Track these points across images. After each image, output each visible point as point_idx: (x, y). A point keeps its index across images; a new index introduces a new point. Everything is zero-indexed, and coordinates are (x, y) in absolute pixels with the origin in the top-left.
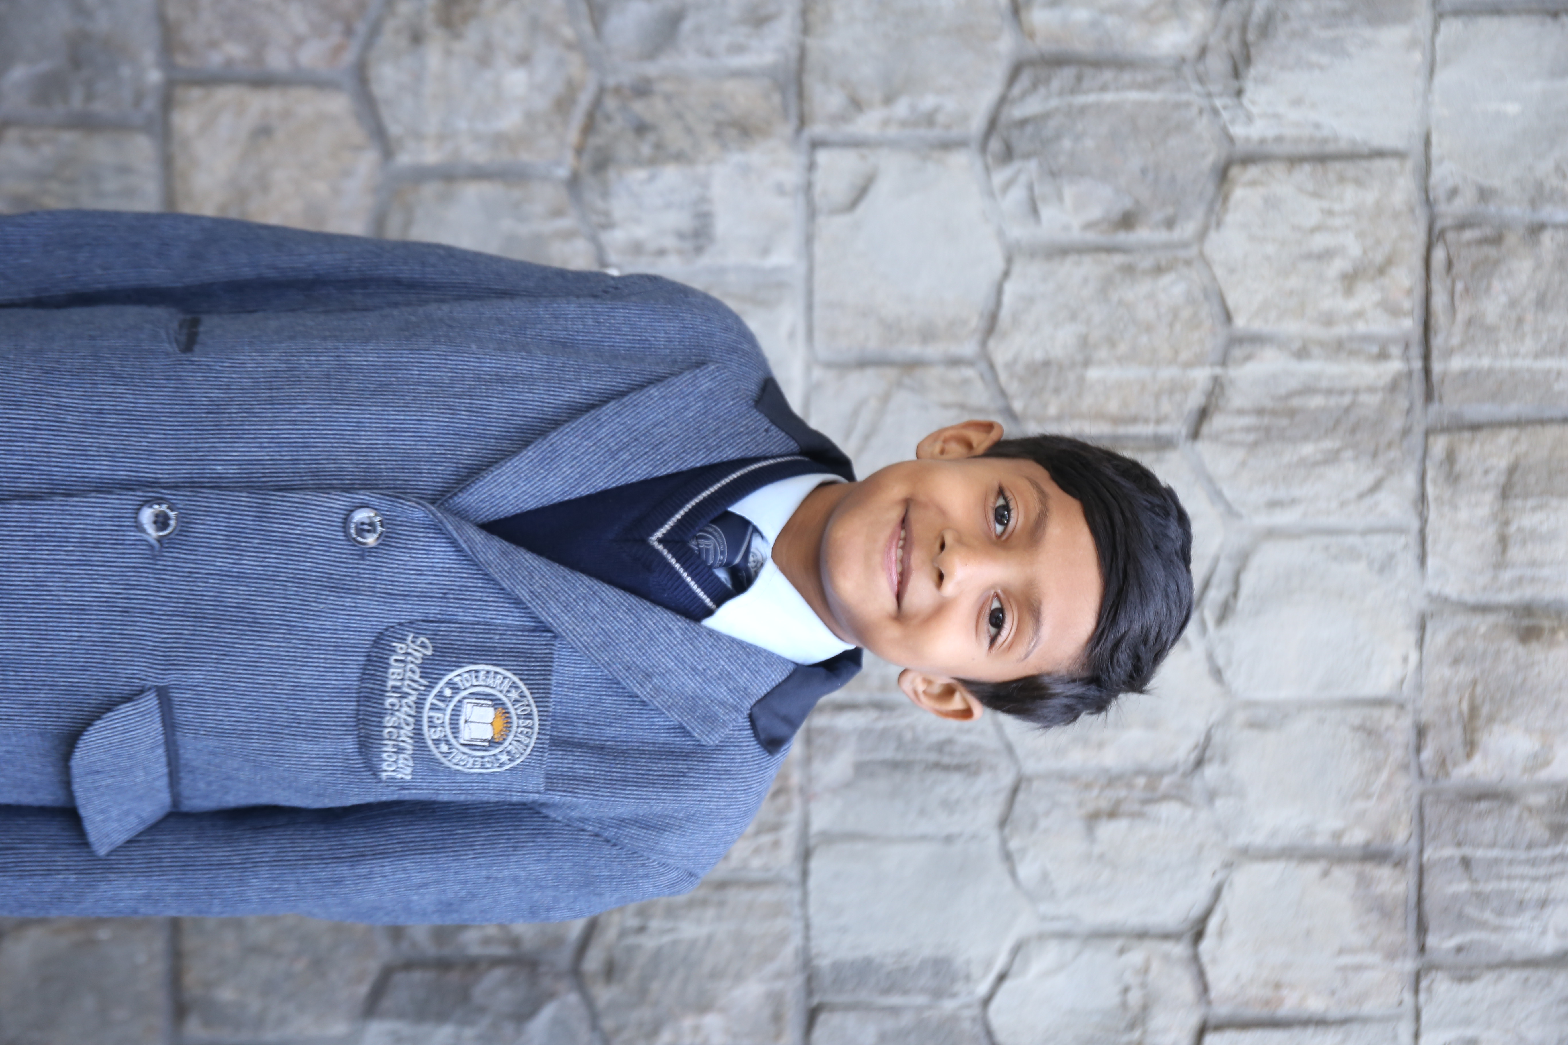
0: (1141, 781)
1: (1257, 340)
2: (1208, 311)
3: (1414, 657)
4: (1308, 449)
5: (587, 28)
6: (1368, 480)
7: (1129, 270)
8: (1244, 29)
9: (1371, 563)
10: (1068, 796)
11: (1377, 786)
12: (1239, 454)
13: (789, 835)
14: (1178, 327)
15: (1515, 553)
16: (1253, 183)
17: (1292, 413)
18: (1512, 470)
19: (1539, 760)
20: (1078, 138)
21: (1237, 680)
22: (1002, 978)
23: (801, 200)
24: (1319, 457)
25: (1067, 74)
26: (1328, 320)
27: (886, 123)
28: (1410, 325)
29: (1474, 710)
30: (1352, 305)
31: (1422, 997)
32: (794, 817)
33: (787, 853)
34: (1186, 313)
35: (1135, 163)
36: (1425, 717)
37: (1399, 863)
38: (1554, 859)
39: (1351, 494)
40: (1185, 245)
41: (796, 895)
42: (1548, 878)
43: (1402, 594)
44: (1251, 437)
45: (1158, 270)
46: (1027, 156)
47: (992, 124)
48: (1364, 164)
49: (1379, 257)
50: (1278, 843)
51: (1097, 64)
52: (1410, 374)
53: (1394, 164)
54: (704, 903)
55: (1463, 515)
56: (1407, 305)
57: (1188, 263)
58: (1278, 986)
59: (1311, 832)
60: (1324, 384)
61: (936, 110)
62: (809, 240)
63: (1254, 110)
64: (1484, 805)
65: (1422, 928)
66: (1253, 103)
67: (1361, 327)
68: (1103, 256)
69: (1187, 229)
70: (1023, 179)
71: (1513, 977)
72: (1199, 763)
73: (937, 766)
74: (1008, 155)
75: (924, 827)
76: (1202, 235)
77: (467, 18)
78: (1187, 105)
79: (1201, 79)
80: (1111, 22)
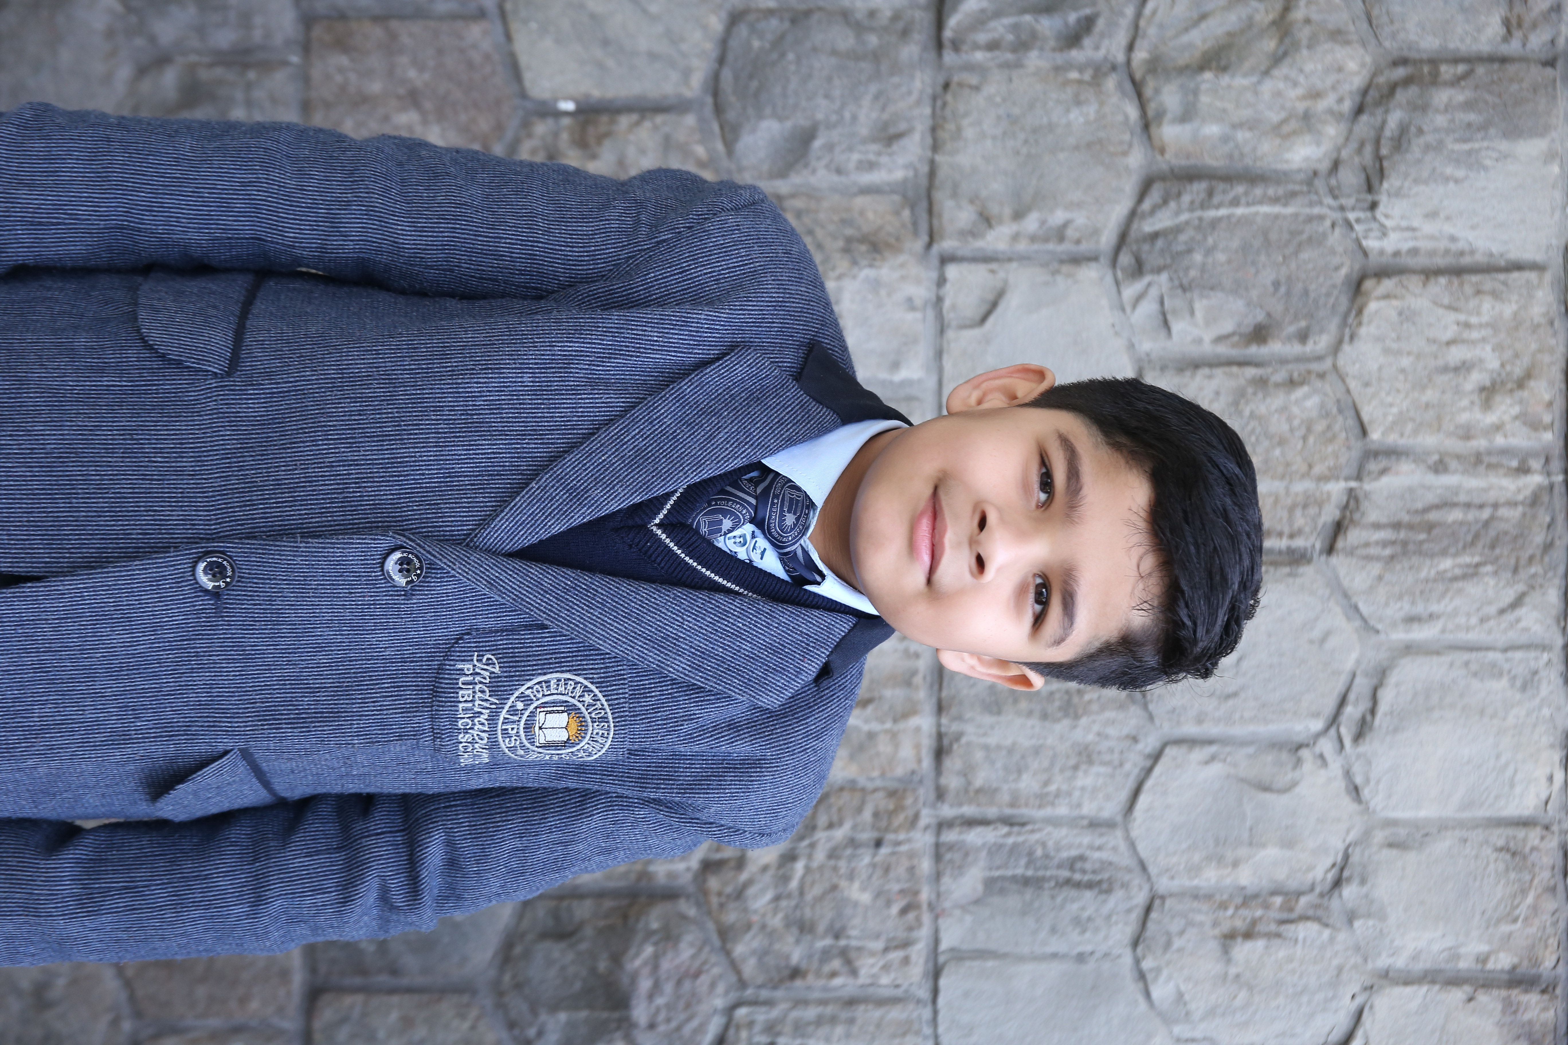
0: (1278, 900)
1: (1394, 453)
2: (1343, 424)
3: (1559, 776)
4: (1446, 564)
5: (720, 147)
6: (1509, 595)
7: (1261, 383)
8: (1377, 142)
9: (1513, 679)
10: (1203, 915)
11: (1523, 910)
12: (1376, 569)
13: (919, 952)
14: (1311, 440)
16: (1387, 297)
17: (1430, 527)
20: (1209, 252)
21: (1376, 799)
23: (930, 314)
24: (1458, 572)
25: (1199, 188)
26: (1467, 434)
27: (1016, 237)
28: (1550, 439)
30: (1491, 418)
32: (924, 933)
33: (917, 970)
34: (1320, 427)
35: (1267, 276)
37: (1548, 990)
39: (1492, 610)
40: (1319, 358)
41: (927, 1013)
43: (1546, 712)
44: (1388, 552)
45: (1292, 383)
46: (1159, 270)
47: (1123, 238)
48: (1502, 276)
49: (1518, 371)
50: (1420, 966)
51: (1229, 178)
52: (1551, 487)
53: (1532, 276)
54: (833, 1020)
56: (1547, 418)
57: (1322, 376)
59: (1456, 957)
60: (1462, 498)
61: (1066, 225)
62: (939, 354)
63: (1388, 223)
66: (1387, 216)
67: (1500, 441)
68: (1235, 369)
69: (1321, 342)
70: (1154, 292)
72: (1337, 883)
73: (1068, 882)
74: (1139, 269)
75: (1056, 945)
76: (1336, 348)
77: (601, 138)
78: (1321, 218)
79: (1333, 193)
80: (1241, 136)
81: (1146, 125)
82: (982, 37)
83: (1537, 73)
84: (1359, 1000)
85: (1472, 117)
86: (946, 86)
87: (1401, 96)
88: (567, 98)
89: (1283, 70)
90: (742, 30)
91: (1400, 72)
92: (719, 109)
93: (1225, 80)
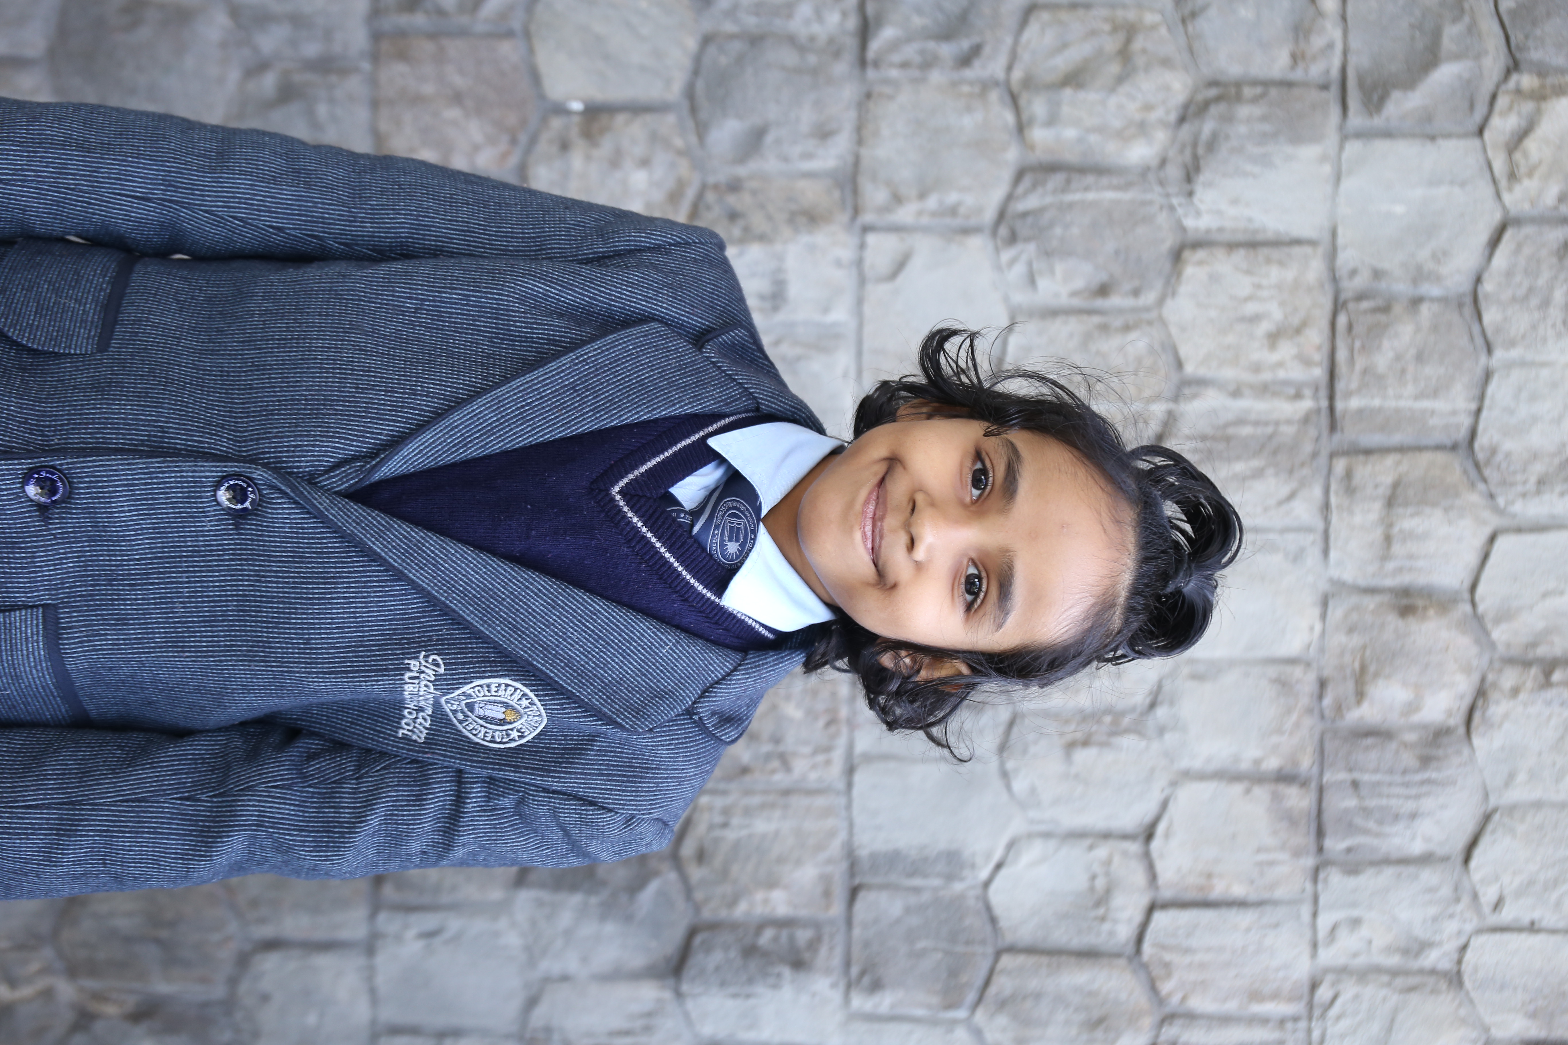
0: (1108, 719)
1: (1201, 383)
2: (1164, 361)
3: (1318, 627)
5: (693, 139)
6: (1285, 491)
7: (1104, 328)
8: (1195, 145)
9: (1286, 555)
10: (1052, 729)
11: (1288, 725)
13: (838, 756)
14: (1142, 373)
15: (1397, 549)
16: (1200, 263)
17: (1228, 439)
18: (1396, 485)
19: (1412, 707)
20: (1067, 227)
22: (999, 866)
23: (854, 271)
25: (1058, 179)
26: (1257, 368)
27: (920, 213)
28: (1319, 373)
29: (1363, 668)
30: (1274, 357)
31: (1320, 886)
32: (842, 742)
33: (836, 769)
34: (1147, 362)
35: (1110, 246)
36: (1326, 673)
37: (1304, 784)
38: (1423, 782)
40: (1147, 309)
41: (843, 801)
42: (1417, 797)
43: (1310, 579)
45: (1127, 328)
46: (1027, 240)
47: (1001, 215)
48: (1286, 250)
49: (1296, 321)
50: (1212, 767)
51: (1082, 170)
52: (1318, 411)
53: (1308, 250)
54: (772, 806)
55: (1358, 519)
56: (1316, 357)
57: (1150, 323)
58: (1209, 876)
60: (1253, 417)
61: (959, 204)
62: (860, 301)
63: (1202, 207)
64: (1370, 741)
65: (1320, 833)
66: (1201, 202)
67: (1281, 374)
68: (1085, 318)
69: (1149, 297)
70: (1024, 257)
71: (1389, 872)
72: (1153, 705)
74: (1013, 239)
76: (1161, 302)
77: (603, 131)
78: (1150, 203)
79: (1161, 183)
80: (1093, 138)
81: (1021, 128)
82: (896, 58)
83: (1315, 95)
84: (1167, 792)
85: (1267, 127)
86: (869, 96)
87: (1214, 110)
88: (576, 99)
89: (1126, 88)
90: (712, 50)
91: (1213, 92)
92: (694, 110)
93: (1082, 95)
